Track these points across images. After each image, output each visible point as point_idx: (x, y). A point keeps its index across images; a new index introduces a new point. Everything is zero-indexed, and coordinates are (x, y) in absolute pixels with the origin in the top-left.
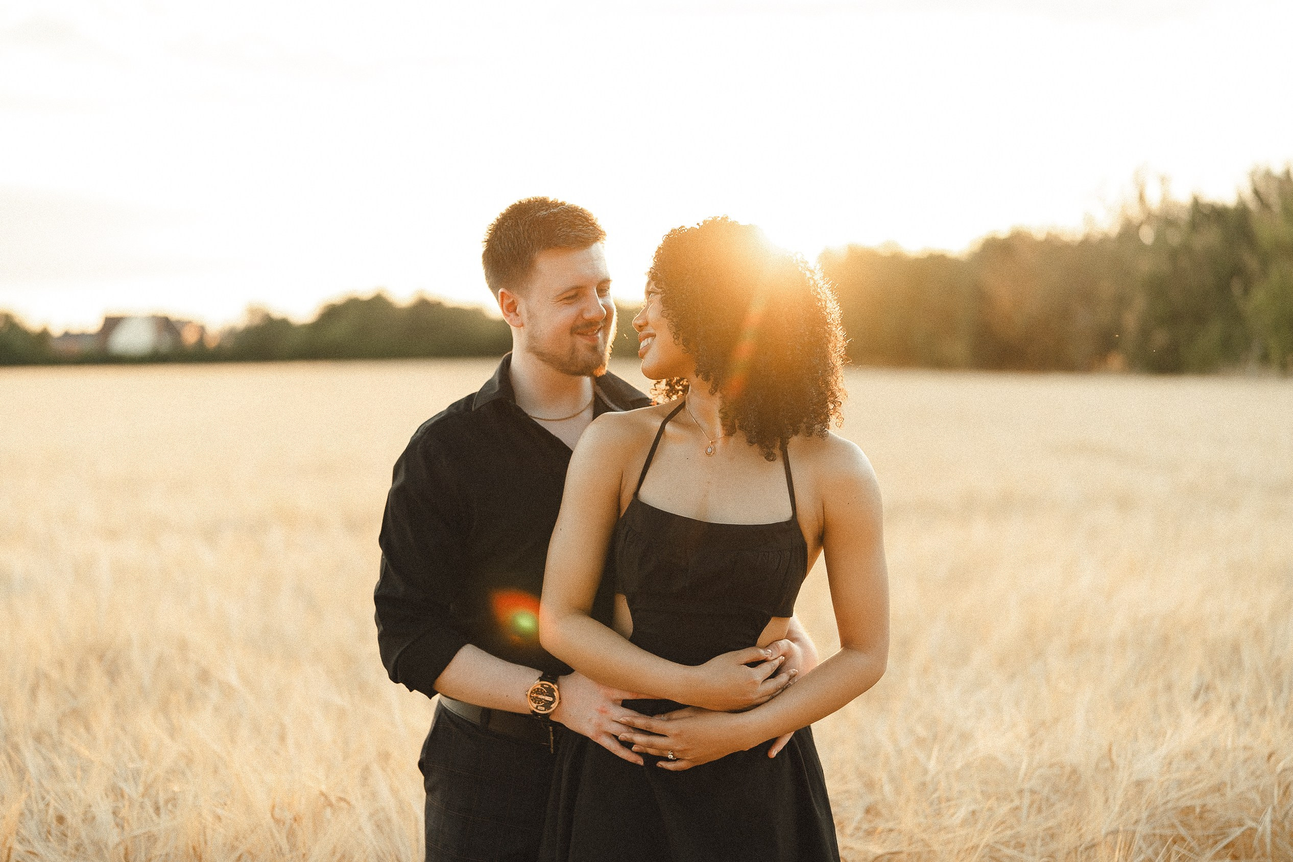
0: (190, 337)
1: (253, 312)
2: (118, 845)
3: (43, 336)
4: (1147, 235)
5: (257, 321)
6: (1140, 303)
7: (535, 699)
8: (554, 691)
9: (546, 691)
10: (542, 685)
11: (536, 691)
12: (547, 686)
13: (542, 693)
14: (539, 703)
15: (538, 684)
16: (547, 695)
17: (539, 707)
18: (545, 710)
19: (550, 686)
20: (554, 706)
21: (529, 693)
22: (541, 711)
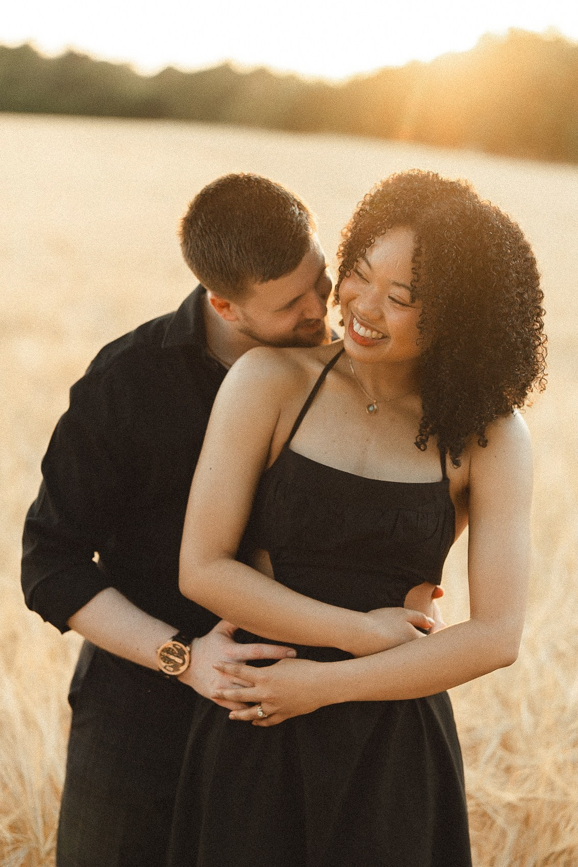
7: (166, 659)
8: (185, 653)
9: (177, 652)
10: (174, 645)
11: (167, 650)
12: (179, 647)
13: (173, 654)
14: (168, 663)
15: (169, 643)
16: (177, 657)
17: (168, 668)
18: (173, 671)
19: (182, 648)
20: (183, 669)
21: (159, 651)
22: (169, 671)
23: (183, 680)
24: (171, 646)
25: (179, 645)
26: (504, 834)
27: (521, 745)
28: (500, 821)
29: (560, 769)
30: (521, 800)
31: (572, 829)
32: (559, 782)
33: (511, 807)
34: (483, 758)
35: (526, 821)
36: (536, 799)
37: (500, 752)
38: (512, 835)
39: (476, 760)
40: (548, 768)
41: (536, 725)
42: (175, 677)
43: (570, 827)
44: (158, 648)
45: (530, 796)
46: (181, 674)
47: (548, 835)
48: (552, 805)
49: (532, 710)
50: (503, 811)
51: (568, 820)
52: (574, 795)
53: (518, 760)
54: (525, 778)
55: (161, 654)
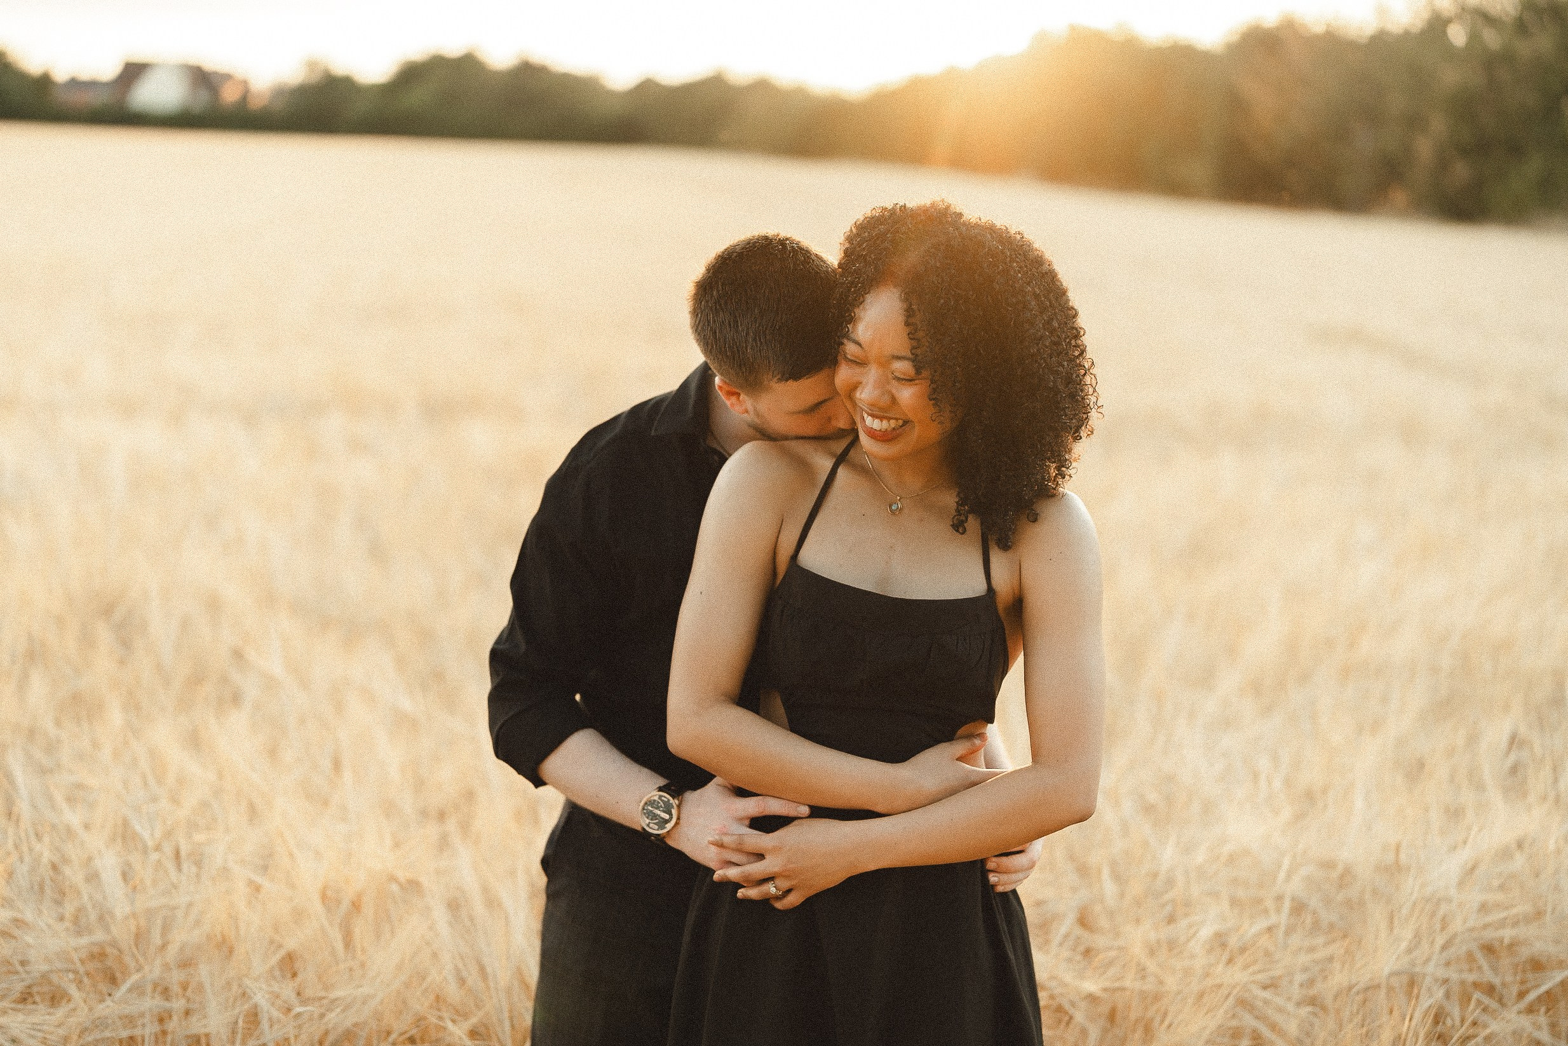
0: (230, 95)
1: (312, 65)
2: (126, 918)
3: (44, 82)
4: (1457, 35)
5: (315, 78)
6: (1439, 124)
7: (649, 815)
8: (673, 807)
9: (663, 806)
10: (660, 797)
11: (650, 803)
12: (666, 800)
13: (658, 808)
14: (652, 819)
16: (663, 811)
17: (651, 825)
18: (658, 830)
19: (669, 801)
20: (669, 826)
21: (642, 804)
22: (654, 830)
23: (671, 843)
24: (656, 798)
25: (665, 797)
26: (1084, 1032)
27: (1103, 922)
28: (1079, 1017)
29: (1152, 952)
30: (1105, 990)
31: (1170, 1026)
32: (1151, 966)
33: (1092, 998)
34: (1056, 939)
35: (1112, 1016)
36: (1123, 989)
37: (1078, 931)
38: (1094, 1033)
39: (1047, 942)
40: (1138, 950)
41: (1122, 895)
42: (661, 838)
43: (1166, 1023)
44: (640, 801)
45: (1117, 985)
46: (668, 833)
47: (1138, 1035)
48: (1143, 995)
49: (1117, 877)
50: (1083, 1005)
51: (1165, 1014)
52: (1171, 983)
53: (1100, 941)
54: (1111, 963)
55: (644, 809)
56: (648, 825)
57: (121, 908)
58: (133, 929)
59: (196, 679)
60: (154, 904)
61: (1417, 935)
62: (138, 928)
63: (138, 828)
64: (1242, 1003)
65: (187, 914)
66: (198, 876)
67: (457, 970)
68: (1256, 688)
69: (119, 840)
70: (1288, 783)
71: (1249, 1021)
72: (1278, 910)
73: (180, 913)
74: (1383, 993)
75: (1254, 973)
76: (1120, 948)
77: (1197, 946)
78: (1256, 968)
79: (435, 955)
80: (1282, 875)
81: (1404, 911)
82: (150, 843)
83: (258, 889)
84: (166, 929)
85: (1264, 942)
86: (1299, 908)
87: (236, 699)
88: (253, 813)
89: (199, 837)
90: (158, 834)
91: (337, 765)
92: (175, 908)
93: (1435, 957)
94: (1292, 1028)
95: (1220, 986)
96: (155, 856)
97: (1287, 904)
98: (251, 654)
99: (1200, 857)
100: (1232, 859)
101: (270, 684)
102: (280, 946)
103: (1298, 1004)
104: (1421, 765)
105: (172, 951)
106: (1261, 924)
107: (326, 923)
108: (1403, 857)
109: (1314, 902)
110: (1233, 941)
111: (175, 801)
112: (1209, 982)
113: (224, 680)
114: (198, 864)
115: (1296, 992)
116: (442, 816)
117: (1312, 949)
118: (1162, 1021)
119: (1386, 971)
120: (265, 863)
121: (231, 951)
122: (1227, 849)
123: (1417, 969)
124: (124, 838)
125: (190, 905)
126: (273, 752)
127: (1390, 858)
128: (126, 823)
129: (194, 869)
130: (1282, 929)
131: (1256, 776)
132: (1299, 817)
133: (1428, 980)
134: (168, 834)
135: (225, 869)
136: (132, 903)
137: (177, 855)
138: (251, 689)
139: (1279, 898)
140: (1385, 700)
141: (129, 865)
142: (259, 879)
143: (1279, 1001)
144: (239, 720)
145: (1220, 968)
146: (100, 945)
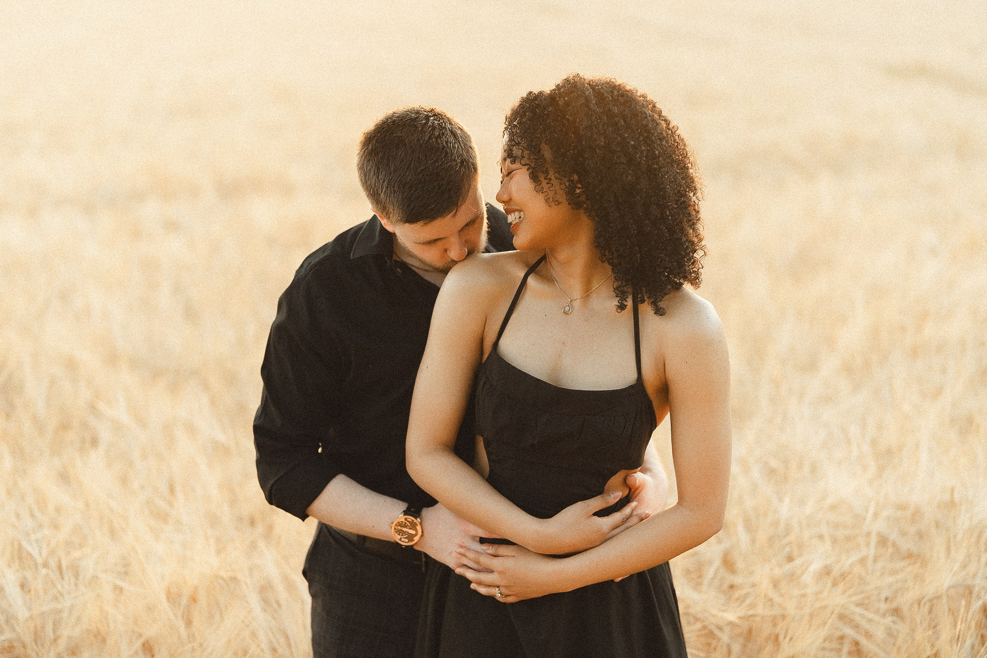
2: (27, 620)
7: (399, 532)
8: (417, 525)
9: (409, 525)
10: (406, 519)
11: (400, 524)
12: (411, 520)
13: (405, 526)
14: (402, 535)
15: (402, 518)
16: (410, 529)
17: (402, 539)
18: (408, 542)
19: (413, 521)
20: (416, 539)
21: (393, 525)
22: (405, 542)
24: (403, 520)
27: (740, 565)
28: (725, 638)
29: (776, 584)
30: (741, 618)
31: (791, 639)
32: (777, 599)
33: (733, 625)
34: (706, 581)
35: (749, 635)
36: (755, 616)
37: (723, 572)
38: (736, 648)
39: (700, 584)
40: (765, 586)
41: (753, 541)
42: (412, 546)
43: (788, 637)
44: (392, 523)
45: (751, 612)
46: (416, 544)
47: (769, 647)
48: (771, 618)
49: (750, 527)
50: (727, 629)
51: (787, 631)
52: (791, 608)
53: (738, 580)
54: (746, 596)
55: (395, 529)
56: (400, 540)
57: (22, 614)
58: (32, 629)
59: (65, 427)
60: (44, 608)
61: (968, 556)
62: (36, 627)
63: (30, 549)
64: (842, 617)
65: (70, 613)
66: (76, 585)
67: (270, 642)
68: (848, 369)
69: (17, 561)
70: (874, 443)
71: (848, 631)
72: (868, 544)
73: (65, 615)
74: (945, 600)
75: (850, 596)
76: (754, 585)
77: (808, 578)
78: (851, 591)
79: (254, 635)
80: (870, 516)
81: (959, 537)
82: (40, 561)
83: (121, 590)
84: (56, 625)
85: (857, 569)
86: (883, 541)
87: (94, 442)
88: (113, 533)
89: (76, 554)
90: (44, 554)
91: (172, 489)
92: (60, 611)
93: (981, 571)
94: (880, 633)
95: (825, 607)
96: (44, 571)
97: (874, 539)
98: (102, 406)
99: (808, 510)
100: (833, 507)
101: (118, 427)
102: (140, 635)
103: (884, 615)
104: (970, 421)
105: (62, 643)
106: (854, 557)
107: (172, 617)
108: (956, 496)
109: (893, 536)
110: (836, 571)
111: (56, 527)
112: (818, 605)
113: (85, 425)
114: (77, 575)
115: (883, 606)
116: (252, 523)
117: (894, 572)
118: (785, 638)
119: (946, 585)
120: (125, 570)
121: (104, 641)
122: (830, 501)
123: (969, 582)
124: (20, 558)
125: (72, 607)
126: (124, 481)
127: (947, 497)
128: (20, 547)
129: (73, 580)
130: (871, 558)
131: (848, 441)
132: (881, 469)
133: (977, 589)
134: (52, 552)
135: (95, 578)
136: (30, 609)
137: (60, 567)
138: (105, 434)
139: (869, 534)
140: (944, 371)
141: (25, 579)
142: (119, 583)
143: (870, 615)
144: (96, 457)
145: (826, 594)
146: (10, 641)
